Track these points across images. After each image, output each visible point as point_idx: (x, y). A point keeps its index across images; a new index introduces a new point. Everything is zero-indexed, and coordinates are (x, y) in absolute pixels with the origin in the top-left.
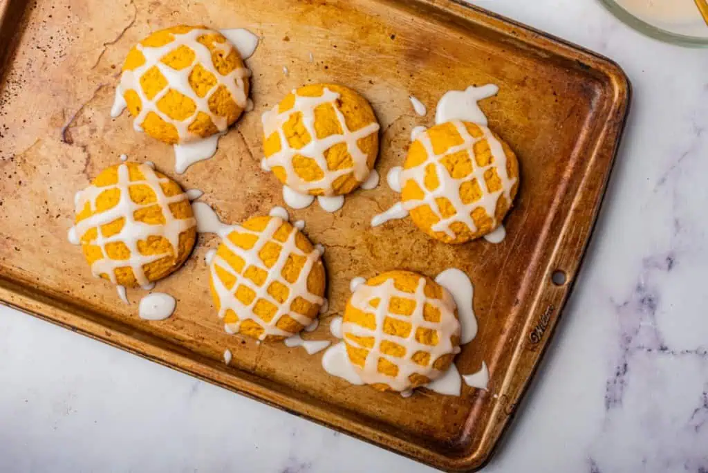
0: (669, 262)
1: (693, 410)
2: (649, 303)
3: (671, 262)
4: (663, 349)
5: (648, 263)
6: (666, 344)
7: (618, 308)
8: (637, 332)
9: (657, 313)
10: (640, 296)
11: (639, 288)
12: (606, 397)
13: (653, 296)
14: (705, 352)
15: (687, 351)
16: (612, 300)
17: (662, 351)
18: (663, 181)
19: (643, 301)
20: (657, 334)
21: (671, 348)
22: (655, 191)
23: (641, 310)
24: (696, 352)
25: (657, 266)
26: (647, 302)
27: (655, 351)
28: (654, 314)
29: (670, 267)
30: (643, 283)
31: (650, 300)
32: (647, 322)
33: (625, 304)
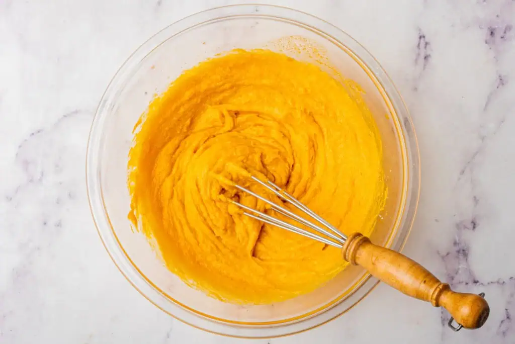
0: (473, 225)
1: (500, 322)
2: (463, 253)
3: (474, 225)
4: (476, 282)
5: (460, 226)
6: (477, 279)
7: (443, 258)
8: (457, 273)
9: (470, 258)
10: (457, 248)
11: (455, 243)
12: (442, 317)
13: (465, 248)
14: (504, 282)
15: (492, 282)
16: (438, 253)
17: (475, 284)
18: (463, 172)
19: (458, 252)
20: (470, 272)
21: (481, 281)
22: (459, 179)
23: (458, 257)
24: (498, 282)
25: (465, 227)
26: (462, 252)
27: (470, 284)
28: (467, 259)
29: (474, 227)
30: (457, 239)
31: (463, 250)
32: (462, 266)
33: (448, 254)
